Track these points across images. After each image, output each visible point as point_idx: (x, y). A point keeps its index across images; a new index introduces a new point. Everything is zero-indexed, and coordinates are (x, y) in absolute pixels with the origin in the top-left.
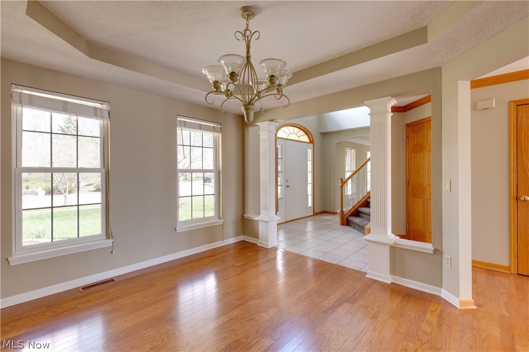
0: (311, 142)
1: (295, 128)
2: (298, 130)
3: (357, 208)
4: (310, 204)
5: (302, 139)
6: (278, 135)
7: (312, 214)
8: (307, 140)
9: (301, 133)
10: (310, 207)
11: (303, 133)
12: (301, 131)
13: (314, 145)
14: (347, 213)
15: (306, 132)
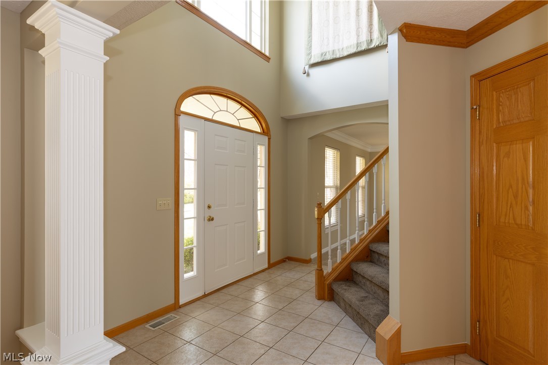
0: (265, 132)
1: (230, 102)
2: (238, 106)
3: (350, 264)
4: (262, 249)
5: (245, 124)
6: (183, 108)
7: (266, 266)
8: (258, 129)
9: (245, 113)
10: (262, 254)
11: (249, 115)
12: (243, 110)
13: (269, 139)
14: (331, 273)
15: (256, 113)
